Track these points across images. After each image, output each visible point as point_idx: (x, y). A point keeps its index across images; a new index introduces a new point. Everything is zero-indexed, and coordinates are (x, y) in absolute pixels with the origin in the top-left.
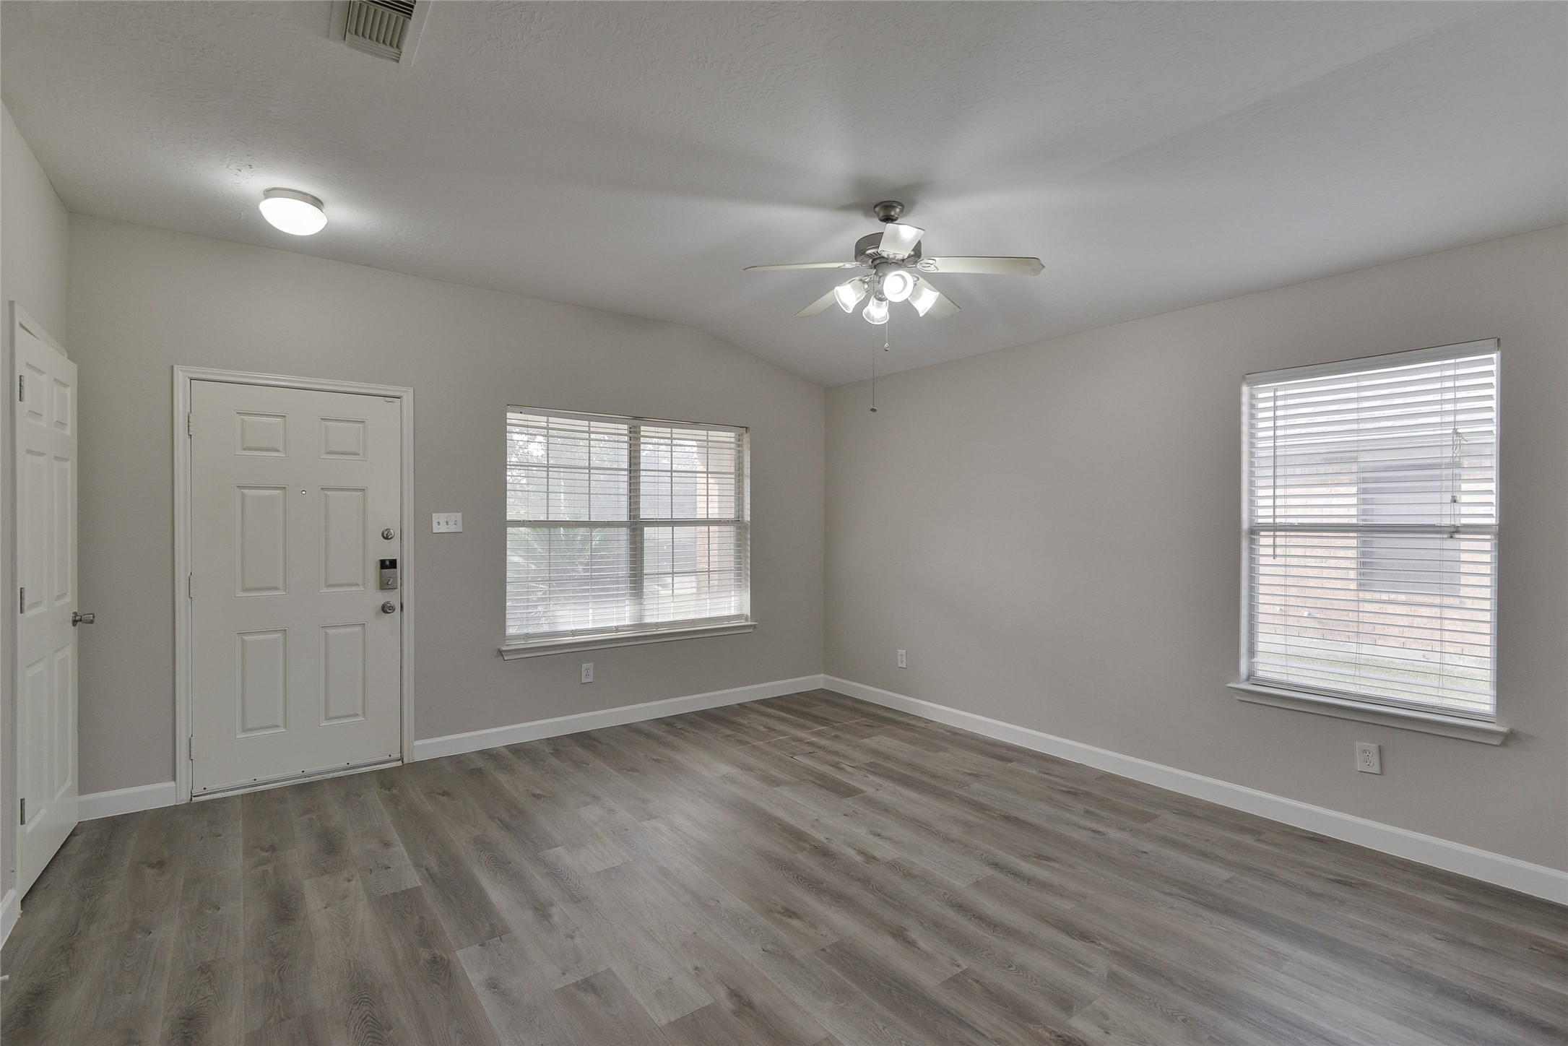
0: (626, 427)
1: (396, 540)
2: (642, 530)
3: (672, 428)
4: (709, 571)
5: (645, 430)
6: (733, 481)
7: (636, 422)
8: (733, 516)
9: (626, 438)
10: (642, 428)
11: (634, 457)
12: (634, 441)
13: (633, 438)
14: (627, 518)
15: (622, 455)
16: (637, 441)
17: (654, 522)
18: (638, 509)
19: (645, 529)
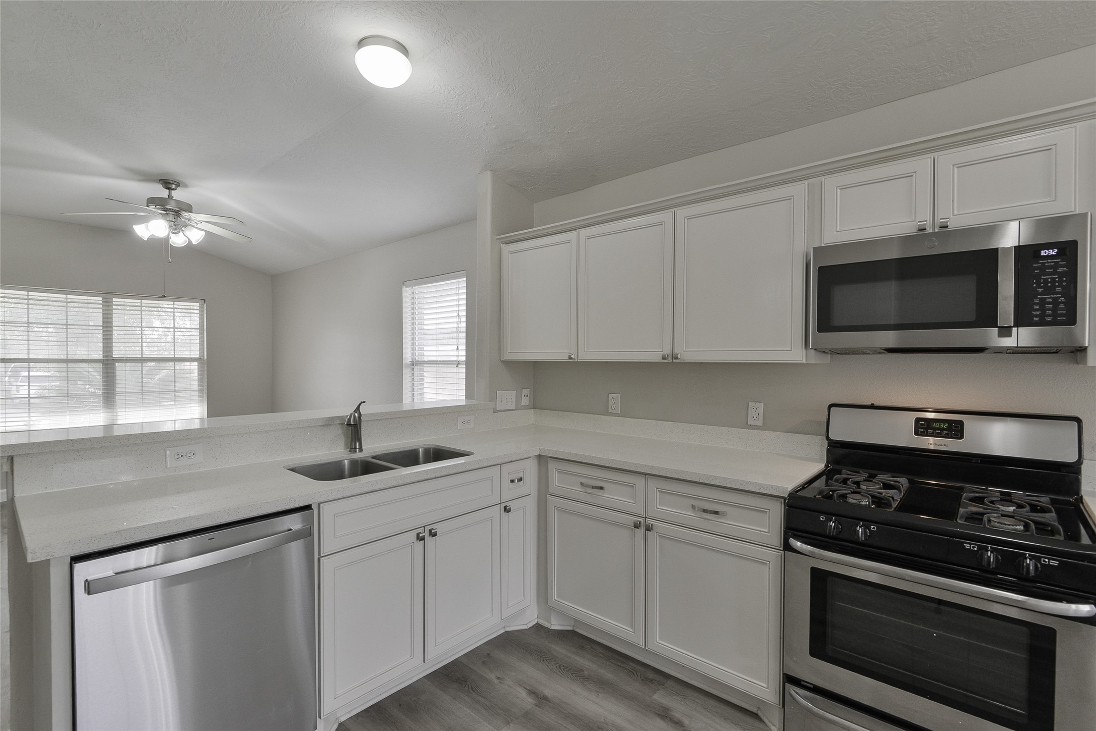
4: (175, 391)
5: (118, 302)
6: (198, 334)
10: (114, 299)
11: (107, 318)
12: (107, 308)
13: (106, 306)
14: (101, 357)
15: (97, 317)
16: (110, 308)
17: (120, 360)
18: (111, 351)
19: (114, 364)
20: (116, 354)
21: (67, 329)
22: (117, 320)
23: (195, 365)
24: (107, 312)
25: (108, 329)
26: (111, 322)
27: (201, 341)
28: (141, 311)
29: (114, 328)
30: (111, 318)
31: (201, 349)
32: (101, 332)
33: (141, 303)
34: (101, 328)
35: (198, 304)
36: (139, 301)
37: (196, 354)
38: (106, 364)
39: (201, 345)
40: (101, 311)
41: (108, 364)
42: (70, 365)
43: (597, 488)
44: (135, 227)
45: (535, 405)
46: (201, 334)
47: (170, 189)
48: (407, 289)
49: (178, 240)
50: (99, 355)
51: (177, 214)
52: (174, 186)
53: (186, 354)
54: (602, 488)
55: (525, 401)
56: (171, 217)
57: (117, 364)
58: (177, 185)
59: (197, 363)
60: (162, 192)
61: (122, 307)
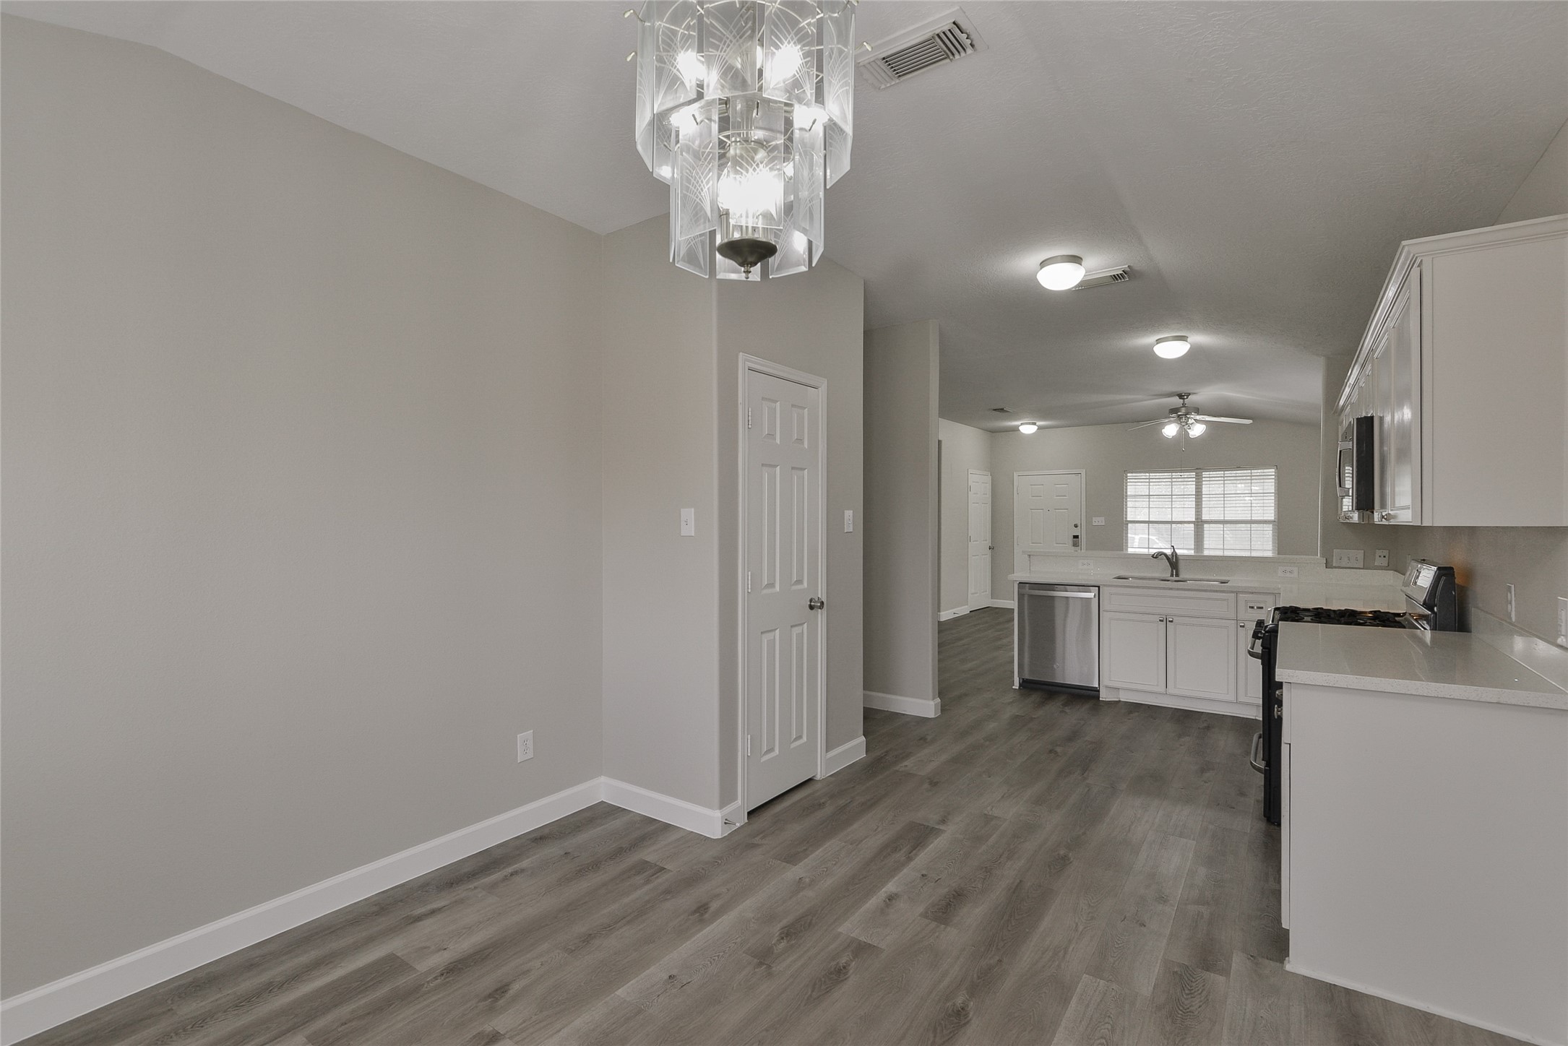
0: (1194, 473)
1: (1079, 528)
2: (1203, 525)
3: (1224, 471)
5: (1205, 474)
7: (1198, 471)
8: (1273, 518)
9: (1194, 479)
11: (1199, 488)
12: (1198, 481)
13: (1198, 479)
14: (1194, 520)
15: (1191, 488)
16: (1201, 480)
17: (1207, 521)
18: (1201, 514)
20: (1205, 517)
22: (1205, 489)
23: (1269, 528)
24: (1198, 484)
25: (1199, 498)
26: (1202, 492)
27: (1276, 504)
28: (1224, 481)
29: (1203, 496)
30: (1201, 488)
31: (1276, 512)
32: (1194, 499)
34: (1195, 497)
35: (1274, 470)
37: (1271, 516)
38: (1197, 525)
39: (1276, 509)
40: (1194, 483)
41: (1199, 524)
46: (1276, 498)
50: (1192, 517)
51: (1187, 415)
53: (1263, 517)
57: (1205, 525)
58: (1188, 395)
59: (1271, 525)
60: (1176, 401)
61: (1208, 479)
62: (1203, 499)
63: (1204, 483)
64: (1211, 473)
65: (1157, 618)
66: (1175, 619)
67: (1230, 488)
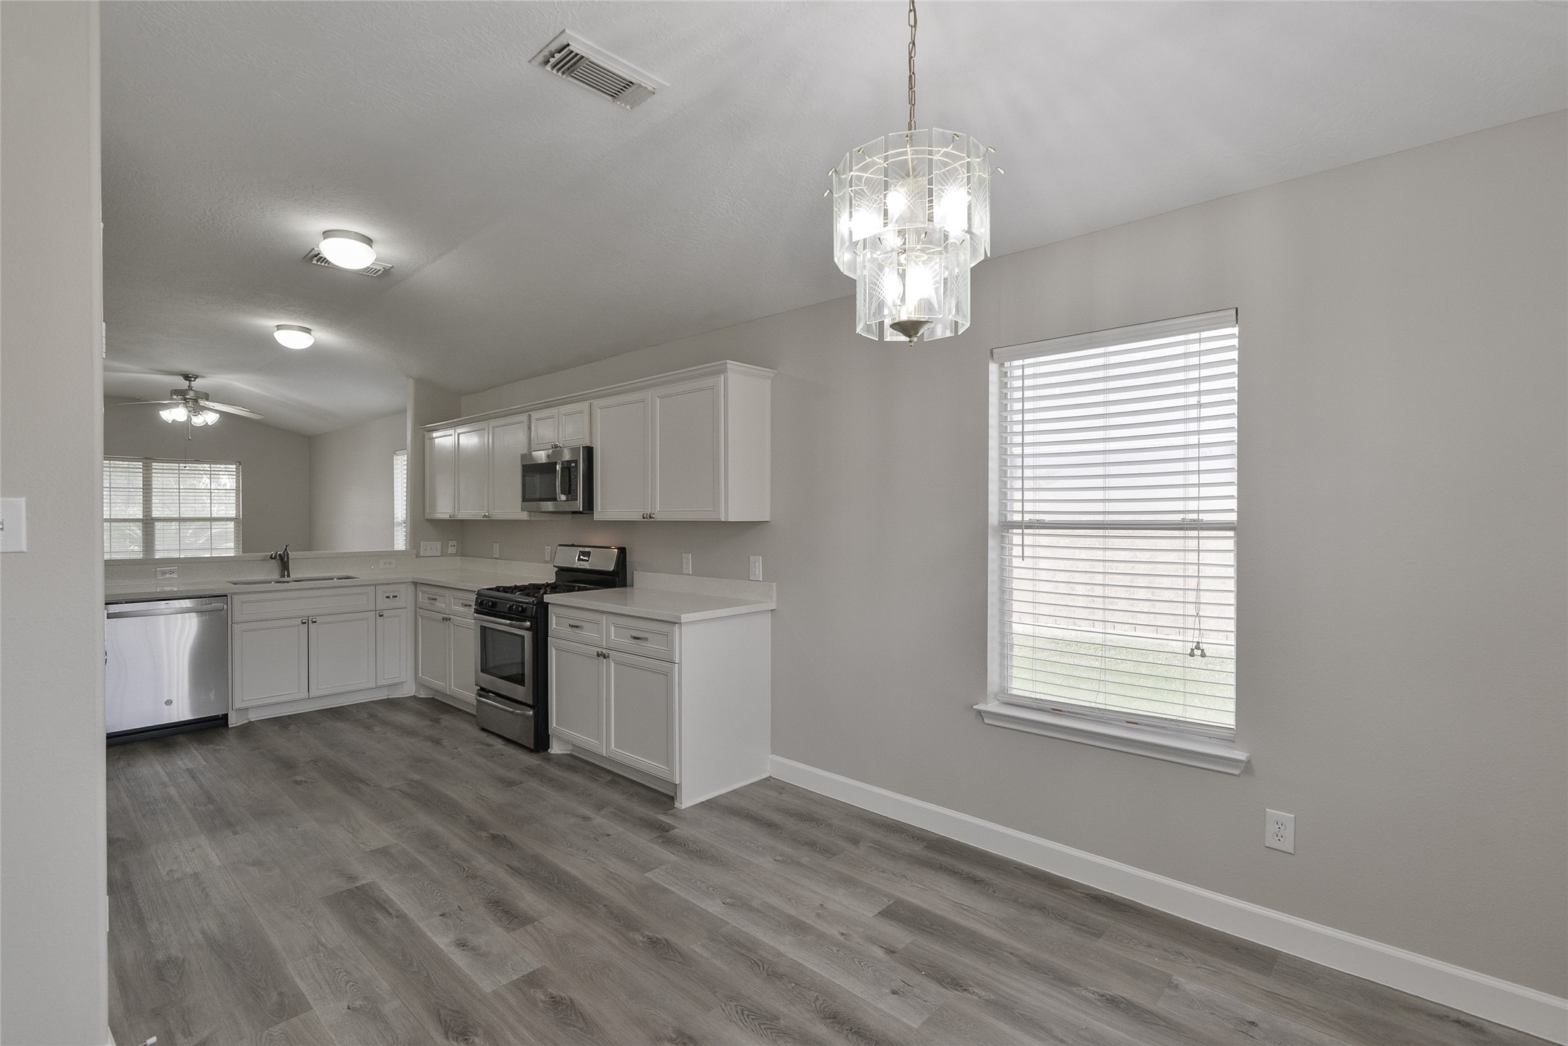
0: (141, 463)
5: (156, 465)
7: (146, 462)
8: (234, 516)
9: (141, 470)
10: (153, 464)
11: (147, 481)
12: (147, 472)
13: (146, 470)
14: (141, 517)
15: (139, 482)
16: (150, 472)
17: (159, 520)
18: (151, 511)
19: (153, 524)
20: (155, 514)
21: (110, 491)
22: (157, 482)
23: (231, 525)
24: (146, 476)
25: (148, 491)
26: (151, 485)
27: (237, 501)
28: (179, 474)
29: (154, 490)
30: (151, 481)
31: (237, 509)
32: (142, 493)
33: (179, 467)
34: (142, 490)
35: (235, 467)
36: (177, 465)
37: (232, 513)
38: (146, 524)
39: (237, 505)
40: (143, 474)
41: (148, 523)
42: (112, 524)
43: (433, 599)
44: (161, 412)
45: (462, 553)
46: (237, 494)
47: (190, 381)
48: (399, 457)
49: (198, 421)
50: (139, 514)
51: (196, 401)
52: (193, 379)
53: (221, 514)
54: (436, 599)
55: (452, 550)
56: (191, 404)
57: (156, 524)
58: (196, 377)
59: (233, 523)
60: (182, 384)
61: (161, 471)
62: (154, 494)
63: (153, 471)
64: (165, 464)
65: (298, 621)
66: (319, 619)
67: (187, 482)
